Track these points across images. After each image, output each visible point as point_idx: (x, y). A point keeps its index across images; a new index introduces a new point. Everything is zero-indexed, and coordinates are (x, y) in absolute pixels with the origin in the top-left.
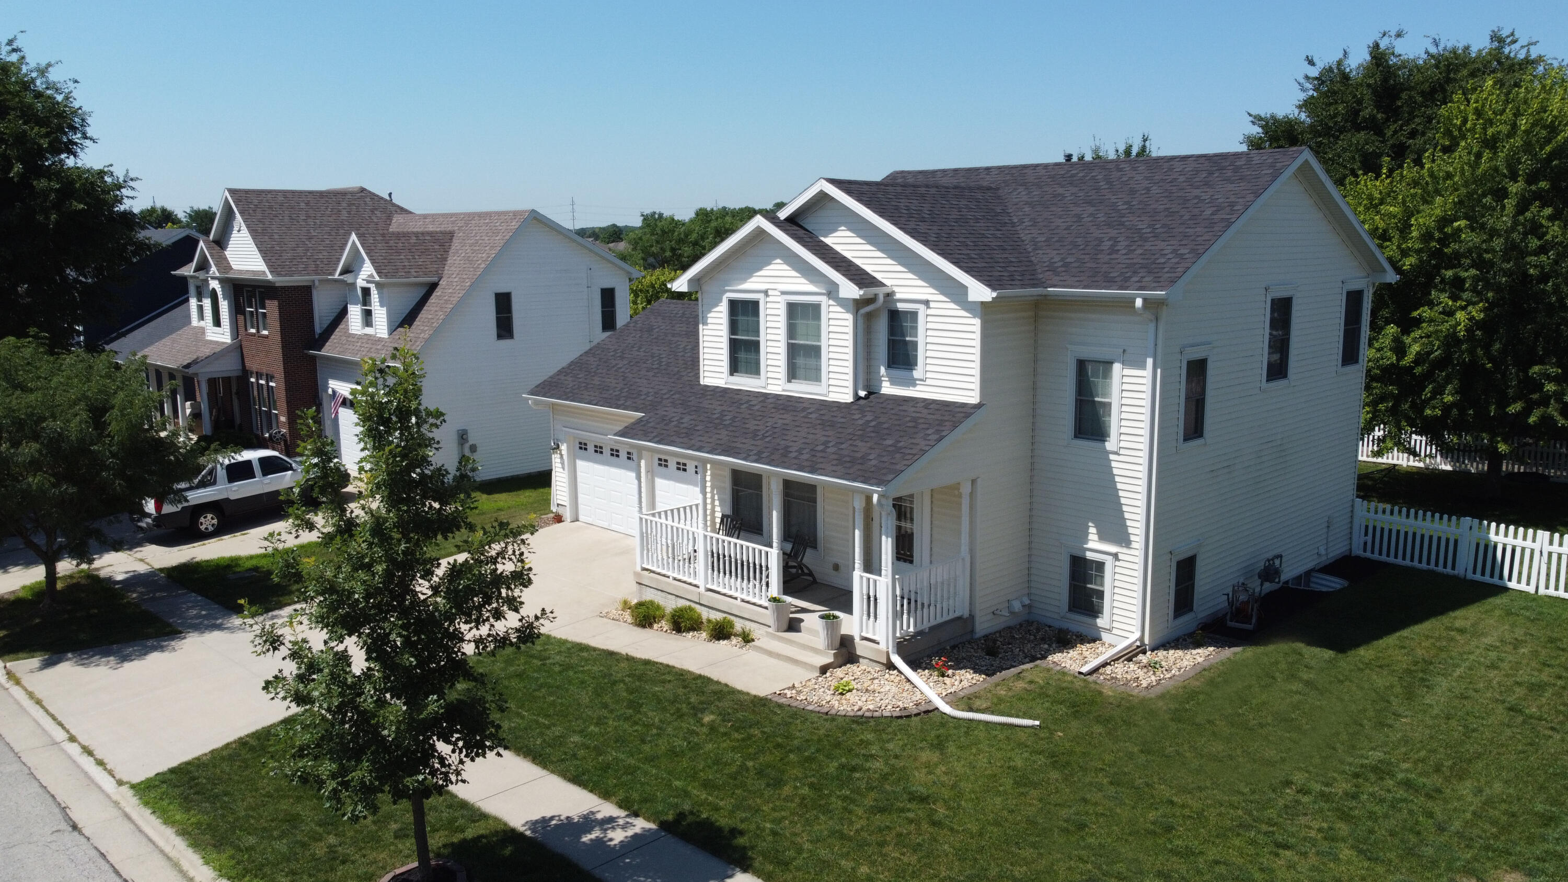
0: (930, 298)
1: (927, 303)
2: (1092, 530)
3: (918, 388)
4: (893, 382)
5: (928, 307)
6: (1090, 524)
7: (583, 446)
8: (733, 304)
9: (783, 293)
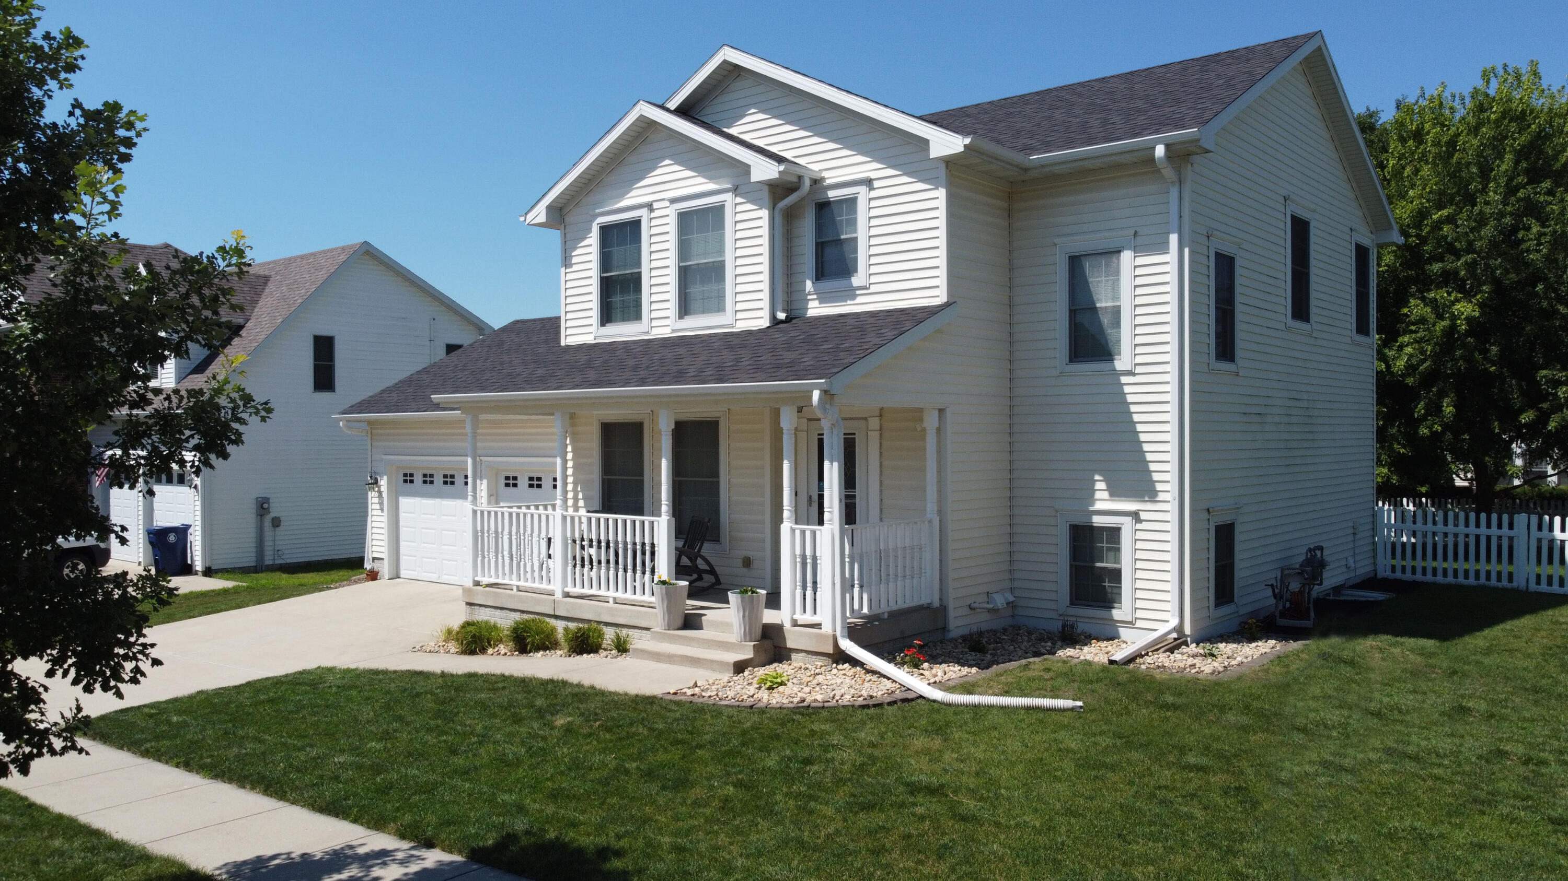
0: (873, 175)
1: (868, 183)
2: (1101, 485)
3: (859, 300)
4: (824, 298)
5: (871, 189)
6: (1097, 477)
7: (408, 478)
8: (605, 230)
9: (673, 201)
